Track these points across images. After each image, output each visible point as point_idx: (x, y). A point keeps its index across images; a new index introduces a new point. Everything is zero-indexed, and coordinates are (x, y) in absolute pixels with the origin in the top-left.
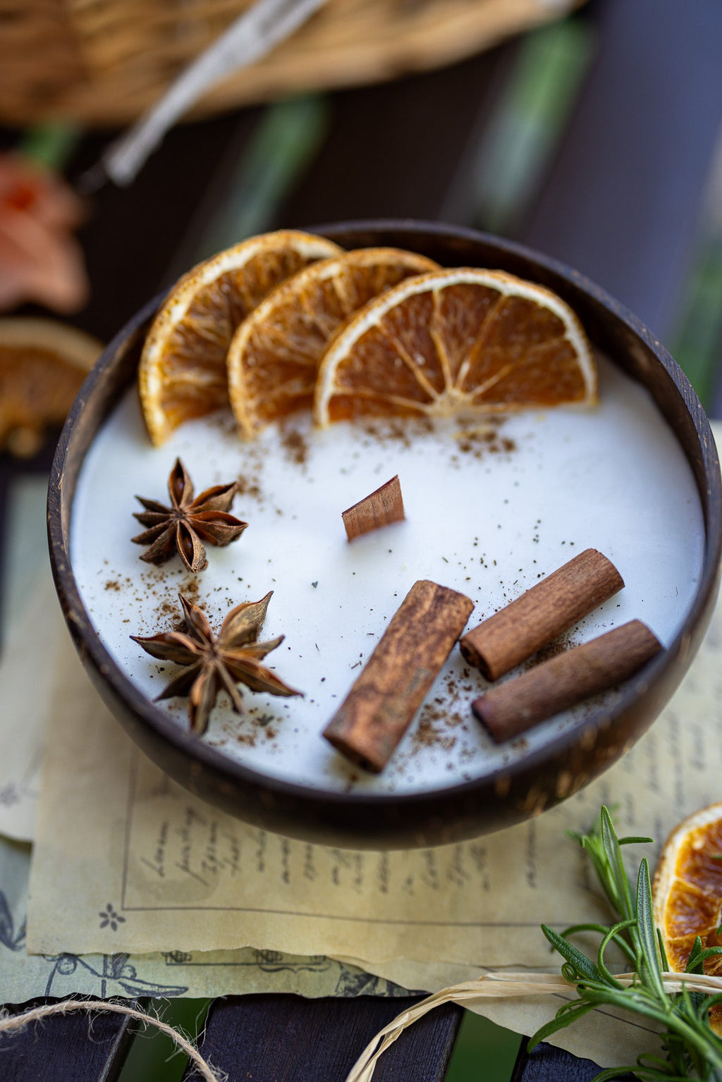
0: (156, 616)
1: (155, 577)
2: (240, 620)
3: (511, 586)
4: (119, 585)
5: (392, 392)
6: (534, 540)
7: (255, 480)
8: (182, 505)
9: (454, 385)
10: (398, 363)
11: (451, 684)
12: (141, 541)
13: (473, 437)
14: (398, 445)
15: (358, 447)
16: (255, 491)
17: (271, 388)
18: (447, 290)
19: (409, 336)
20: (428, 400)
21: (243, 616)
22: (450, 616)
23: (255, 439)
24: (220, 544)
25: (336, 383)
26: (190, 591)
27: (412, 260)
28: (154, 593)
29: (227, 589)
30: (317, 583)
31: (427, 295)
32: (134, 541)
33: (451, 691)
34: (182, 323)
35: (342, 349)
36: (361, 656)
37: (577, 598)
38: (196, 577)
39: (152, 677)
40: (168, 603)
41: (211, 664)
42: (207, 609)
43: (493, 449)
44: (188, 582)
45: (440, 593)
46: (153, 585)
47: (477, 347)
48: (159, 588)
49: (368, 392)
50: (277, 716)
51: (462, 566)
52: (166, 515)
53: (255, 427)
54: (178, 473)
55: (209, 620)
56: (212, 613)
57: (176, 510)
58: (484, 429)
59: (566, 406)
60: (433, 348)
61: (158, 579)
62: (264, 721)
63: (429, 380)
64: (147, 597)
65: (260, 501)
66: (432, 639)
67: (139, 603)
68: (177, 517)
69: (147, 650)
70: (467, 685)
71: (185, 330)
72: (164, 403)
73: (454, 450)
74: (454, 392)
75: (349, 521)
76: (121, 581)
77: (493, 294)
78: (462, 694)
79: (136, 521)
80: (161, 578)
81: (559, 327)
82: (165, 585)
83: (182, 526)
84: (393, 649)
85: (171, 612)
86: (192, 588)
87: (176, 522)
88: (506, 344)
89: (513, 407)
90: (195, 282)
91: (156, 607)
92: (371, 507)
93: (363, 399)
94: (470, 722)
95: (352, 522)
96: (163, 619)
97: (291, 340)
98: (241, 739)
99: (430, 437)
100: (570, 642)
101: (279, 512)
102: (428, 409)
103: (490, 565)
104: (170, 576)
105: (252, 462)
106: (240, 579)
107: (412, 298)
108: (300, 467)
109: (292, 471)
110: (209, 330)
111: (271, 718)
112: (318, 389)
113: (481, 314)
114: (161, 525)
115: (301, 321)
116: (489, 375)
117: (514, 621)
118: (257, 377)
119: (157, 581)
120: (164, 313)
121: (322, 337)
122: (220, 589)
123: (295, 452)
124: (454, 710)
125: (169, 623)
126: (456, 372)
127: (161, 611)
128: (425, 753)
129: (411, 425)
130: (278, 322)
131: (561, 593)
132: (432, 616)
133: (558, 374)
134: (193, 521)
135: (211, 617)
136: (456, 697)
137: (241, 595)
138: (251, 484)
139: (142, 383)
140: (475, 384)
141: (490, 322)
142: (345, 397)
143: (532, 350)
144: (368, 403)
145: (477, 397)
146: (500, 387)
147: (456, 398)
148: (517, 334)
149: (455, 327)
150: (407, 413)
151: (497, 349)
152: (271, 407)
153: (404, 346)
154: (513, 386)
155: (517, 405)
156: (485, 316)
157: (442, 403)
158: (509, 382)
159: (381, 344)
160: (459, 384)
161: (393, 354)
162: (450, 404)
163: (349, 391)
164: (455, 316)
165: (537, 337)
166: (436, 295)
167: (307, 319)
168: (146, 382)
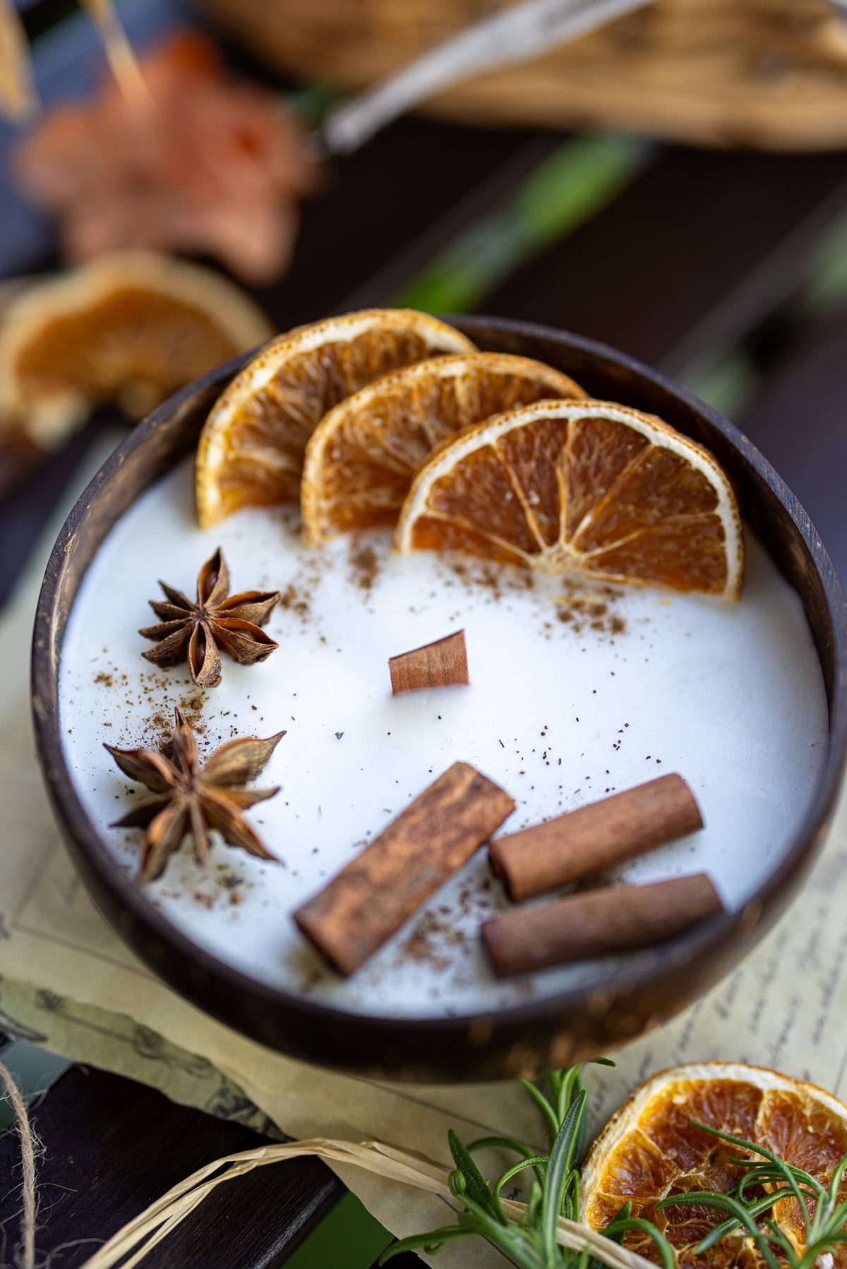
0: (144, 727)
2: (234, 756)
3: (571, 794)
4: (112, 680)
5: (494, 530)
6: (615, 746)
7: (307, 595)
8: (207, 605)
9: (569, 538)
10: (509, 496)
12: (150, 634)
13: (578, 606)
14: (487, 593)
15: (438, 586)
16: (303, 607)
17: (353, 492)
18: (586, 423)
19: (529, 467)
20: (534, 549)
21: (240, 751)
22: (482, 812)
23: (320, 547)
24: (240, 660)
25: (427, 503)
26: (192, 708)
27: (554, 378)
28: (150, 699)
29: (235, 715)
30: (342, 734)
31: (562, 423)
32: (141, 632)
34: (264, 390)
35: (446, 464)
38: (203, 693)
39: (117, 797)
41: (185, 799)
42: (205, 733)
43: (597, 626)
44: (193, 695)
45: (479, 781)
47: (607, 500)
48: (158, 695)
49: (466, 524)
50: (248, 879)
51: (519, 756)
52: (187, 611)
53: (324, 533)
54: (215, 565)
57: (198, 609)
59: (696, 595)
60: (554, 489)
61: (159, 685)
63: (540, 525)
64: (140, 703)
65: (304, 621)
67: (128, 707)
68: (198, 617)
69: (119, 764)
71: (268, 401)
72: (222, 480)
73: (551, 616)
74: (567, 547)
75: (396, 669)
76: (116, 676)
77: (640, 440)
79: (150, 610)
80: (163, 684)
81: (711, 499)
82: (165, 693)
83: (201, 629)
84: (402, 836)
85: (163, 727)
86: (195, 704)
87: (195, 622)
88: (642, 503)
89: (633, 580)
90: (289, 346)
92: (426, 660)
93: (459, 530)
95: (400, 671)
96: (151, 733)
97: (388, 441)
98: (198, 897)
99: (527, 593)
101: (323, 639)
102: (532, 560)
103: (554, 762)
104: (174, 683)
105: (309, 573)
106: (254, 708)
107: (541, 423)
108: (363, 592)
109: (353, 594)
110: (295, 407)
112: (406, 506)
113: (620, 461)
114: (177, 621)
115: (405, 421)
116: (614, 536)
117: (558, 836)
118: (340, 474)
120: (245, 375)
121: (428, 447)
122: (228, 713)
123: (362, 573)
125: (157, 739)
126: (574, 524)
127: (151, 722)
129: (510, 573)
130: (378, 416)
131: (624, 817)
132: (460, 807)
133: (699, 554)
134: (215, 626)
135: (207, 743)
137: (250, 726)
138: (301, 599)
139: (201, 450)
140: (595, 543)
141: (628, 473)
142: (435, 521)
143: (671, 519)
144: (463, 536)
145: (592, 558)
146: (624, 554)
147: (567, 555)
148: (659, 495)
149: (585, 470)
150: (506, 558)
151: (631, 508)
152: (348, 515)
153: (520, 478)
154: (639, 556)
155: (639, 581)
156: (624, 465)
157: (550, 557)
158: (636, 550)
159: (492, 470)
160: (575, 539)
161: (505, 485)
162: (559, 560)
163: (443, 516)
164: (589, 457)
165: (681, 504)
166: (571, 425)
167: (413, 420)
168: (206, 450)
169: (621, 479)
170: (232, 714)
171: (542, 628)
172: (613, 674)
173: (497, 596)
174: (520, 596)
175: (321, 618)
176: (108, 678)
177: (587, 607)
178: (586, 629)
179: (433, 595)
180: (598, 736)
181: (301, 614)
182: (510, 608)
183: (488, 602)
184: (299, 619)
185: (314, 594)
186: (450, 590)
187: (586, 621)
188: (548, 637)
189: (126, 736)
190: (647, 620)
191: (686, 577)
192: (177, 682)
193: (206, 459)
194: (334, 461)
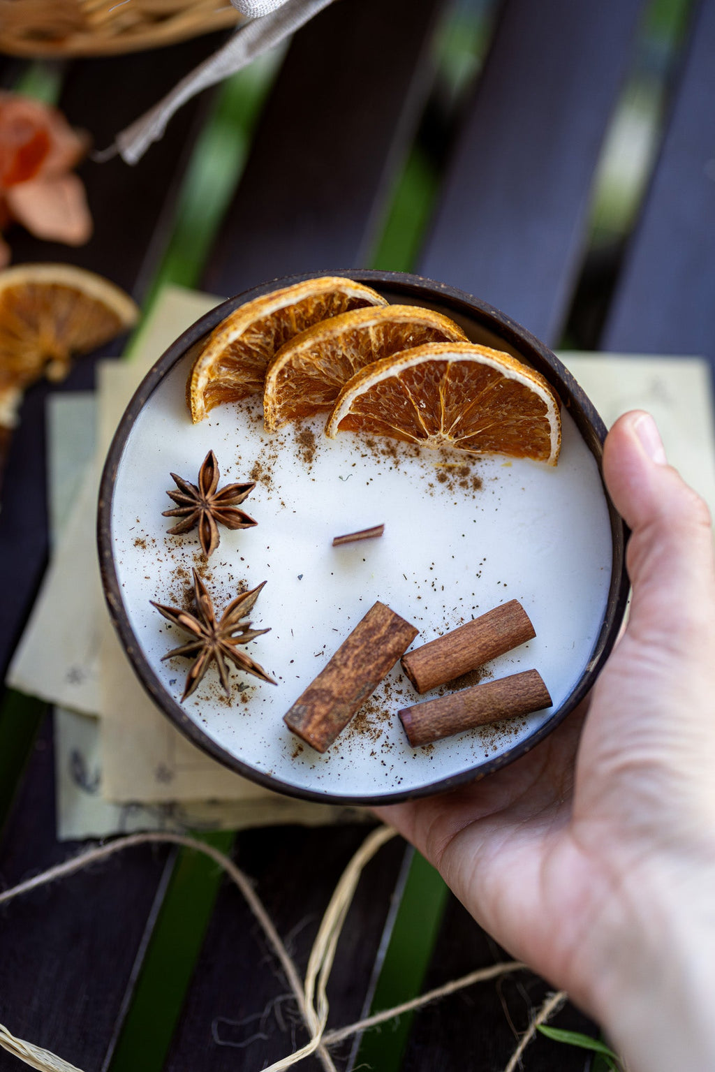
0: (171, 578)
1: (176, 543)
3: (450, 611)
4: (146, 544)
5: (395, 422)
6: (477, 575)
7: (269, 469)
8: (208, 497)
9: (446, 430)
10: (406, 403)
11: (388, 685)
12: (169, 514)
13: (450, 469)
14: (390, 461)
15: (356, 457)
16: (267, 478)
19: (419, 386)
20: (421, 435)
23: (275, 432)
25: (350, 409)
26: (202, 561)
27: (438, 321)
28: (172, 557)
29: (231, 565)
30: (302, 576)
31: (443, 363)
33: (386, 691)
34: (236, 340)
36: (324, 647)
37: (498, 645)
39: (161, 631)
40: (182, 568)
41: (211, 647)
42: (212, 580)
43: (463, 484)
44: (201, 552)
46: (173, 549)
47: (471, 405)
48: (177, 552)
49: (376, 417)
50: (251, 688)
51: (417, 585)
52: (194, 501)
53: (278, 423)
54: (210, 462)
55: (212, 590)
56: (215, 584)
57: (202, 500)
58: (461, 464)
59: (528, 460)
60: (436, 400)
61: (178, 545)
62: (240, 687)
63: (426, 421)
64: (167, 560)
65: (269, 490)
66: (382, 659)
67: (159, 563)
68: (202, 505)
70: (399, 690)
71: (237, 345)
72: (206, 394)
73: (432, 478)
74: (445, 435)
76: (148, 540)
77: (496, 374)
78: (394, 696)
79: (167, 497)
80: (180, 544)
82: (182, 551)
83: (205, 515)
84: (350, 663)
85: (184, 577)
86: (204, 559)
87: (201, 510)
88: (494, 407)
89: (487, 452)
91: (172, 570)
93: (370, 421)
94: (395, 720)
96: (177, 582)
97: (321, 366)
98: (221, 699)
99: (415, 459)
101: (283, 504)
102: (420, 442)
103: (439, 589)
104: (187, 543)
105: (269, 452)
106: (242, 559)
107: (430, 363)
108: (307, 465)
109: (301, 467)
111: (248, 687)
114: (188, 509)
115: (333, 353)
116: (476, 428)
118: (287, 387)
119: (176, 547)
120: (223, 335)
121: (351, 373)
122: (225, 564)
123: (306, 449)
124: (386, 707)
125: (181, 586)
126: (449, 421)
127: (176, 574)
128: (357, 738)
129: (404, 446)
130: (315, 352)
131: (487, 639)
132: (384, 639)
134: (214, 512)
135: (214, 587)
136: (389, 697)
137: (241, 573)
138: (265, 472)
140: (463, 432)
141: (486, 391)
142: (356, 416)
143: (514, 417)
144: (373, 424)
145: (461, 441)
146: (480, 437)
147: (444, 439)
148: (507, 403)
149: (458, 387)
150: (402, 438)
151: (488, 409)
152: (293, 410)
153: (414, 393)
154: (492, 437)
155: (492, 452)
156: (485, 386)
157: (433, 441)
158: (490, 434)
159: (395, 388)
160: (449, 431)
161: (403, 397)
162: (438, 442)
163: (360, 414)
164: (460, 381)
165: (521, 409)
166: (449, 364)
167: (340, 353)
168: (197, 380)
169: (482, 393)
170: (228, 565)
171: (427, 487)
172: (475, 521)
173: (397, 463)
174: (412, 462)
175: (280, 487)
176: (143, 543)
177: (456, 470)
178: (457, 487)
179: (354, 465)
180: (467, 568)
181: (267, 484)
182: (405, 473)
183: (391, 468)
184: (266, 489)
185: (274, 469)
186: (365, 460)
187: (456, 481)
188: (432, 494)
189: (161, 586)
190: (496, 479)
191: (523, 450)
192: (190, 542)
193: (197, 385)
194: (284, 380)
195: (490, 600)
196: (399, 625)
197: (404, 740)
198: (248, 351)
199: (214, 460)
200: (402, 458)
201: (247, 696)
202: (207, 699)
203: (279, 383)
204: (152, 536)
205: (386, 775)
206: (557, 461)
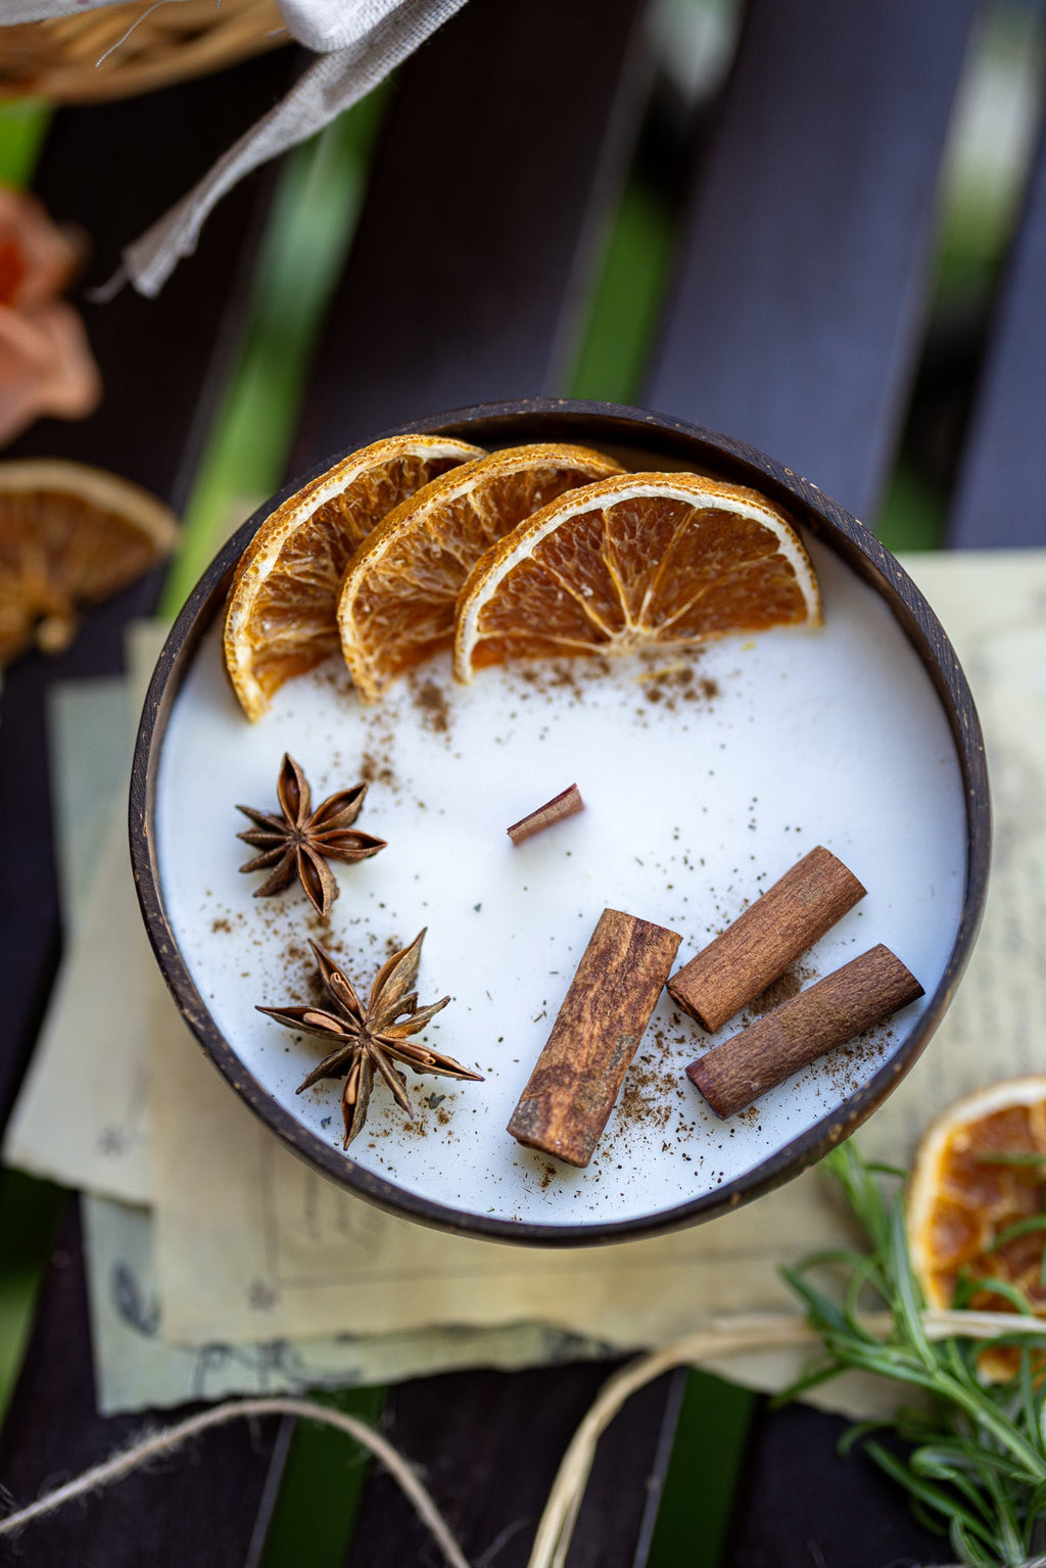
0: (282, 963)
1: (274, 909)
3: (725, 895)
4: (230, 924)
5: (554, 630)
6: (750, 827)
7: (386, 759)
8: (300, 824)
9: (635, 619)
10: (560, 596)
11: (660, 1035)
12: (249, 869)
13: (662, 679)
14: (566, 694)
15: (514, 702)
16: (387, 774)
17: (396, 636)
18: (618, 507)
19: (573, 563)
20: (601, 638)
22: (653, 960)
23: (379, 700)
25: (479, 630)
26: (321, 926)
28: (276, 932)
29: (367, 920)
30: (480, 905)
31: (595, 514)
32: (242, 871)
33: (660, 1045)
34: (272, 575)
35: (487, 590)
36: (545, 1003)
37: (810, 922)
39: (287, 1050)
40: (294, 945)
41: (365, 1049)
42: (345, 950)
43: (690, 696)
44: (316, 913)
45: (639, 929)
46: (273, 921)
47: (662, 569)
48: (281, 923)
49: (524, 632)
50: (448, 1097)
51: (661, 869)
52: (281, 837)
53: (379, 685)
54: (289, 772)
55: (350, 966)
56: (352, 956)
57: (292, 831)
58: (677, 665)
59: (778, 629)
60: (605, 576)
61: (278, 911)
62: (433, 1101)
63: (600, 614)
64: (268, 939)
65: (395, 790)
66: (634, 995)
67: (256, 949)
68: (295, 839)
70: (679, 1037)
71: (273, 582)
72: (257, 670)
73: (639, 700)
74: (637, 628)
75: (514, 831)
76: (232, 919)
77: (680, 508)
78: (674, 1048)
79: (241, 843)
80: (282, 910)
81: (771, 540)
82: (287, 920)
83: (303, 853)
84: (587, 1015)
85: (300, 957)
86: (323, 923)
87: (295, 847)
88: (697, 562)
89: (710, 636)
90: (286, 528)
91: (279, 952)
92: (543, 817)
93: (516, 640)
94: (685, 1086)
95: (518, 833)
96: (293, 968)
97: (415, 577)
98: (408, 1127)
99: (606, 681)
100: (802, 969)
101: (421, 805)
102: (602, 649)
103: (697, 865)
104: (292, 907)
105: (379, 733)
106: (382, 906)
108: (442, 736)
109: (432, 741)
110: (305, 574)
111: (443, 1097)
113: (666, 530)
114: (276, 851)
115: (427, 552)
116: (681, 602)
117: (734, 961)
118: (375, 625)
119: (277, 915)
122: (358, 921)
123: (433, 714)
124: (665, 1070)
125: (300, 973)
126: (636, 605)
127: (287, 957)
128: (635, 1130)
129: (581, 665)
130: (398, 558)
131: (790, 917)
132: (632, 964)
134: (317, 845)
135: (351, 961)
136: (667, 1052)
137: (385, 927)
138: (381, 766)
140: (662, 615)
141: (676, 539)
142: (493, 640)
143: (733, 568)
144: (523, 644)
145: (664, 630)
146: (693, 614)
147: (638, 635)
148: (714, 549)
149: (631, 547)
150: (574, 653)
151: (689, 568)
152: (397, 658)
153: (567, 576)
154: (710, 610)
155: (717, 634)
156: (672, 532)
157: (621, 642)
158: (705, 607)
159: (535, 577)
160: (641, 619)
161: (554, 587)
162: (631, 642)
163: (498, 634)
164: (632, 537)
165: (740, 551)
166: (605, 513)
167: (436, 548)
168: (234, 653)
169: (671, 546)
170: (363, 921)
171: (634, 716)
172: (723, 746)
173: (578, 694)
174: (600, 686)
175: (410, 781)
176: (224, 923)
177: (672, 678)
178: (680, 703)
179: (513, 716)
180: (731, 820)
181: (388, 782)
182: (595, 705)
183: (571, 704)
184: (389, 790)
185: (393, 756)
186: (528, 703)
187: (676, 693)
188: (645, 725)
189: (269, 981)
190: (737, 673)
191: (763, 615)
192: (294, 903)
193: (236, 661)
194: (365, 616)
195: (780, 859)
196: (646, 934)
197: (709, 1112)
198: (298, 587)
199: (294, 766)
200: (582, 684)
201: (446, 1112)
202: (386, 1133)
203: (359, 623)
204: (236, 910)
205: (696, 1174)
206: (822, 616)
